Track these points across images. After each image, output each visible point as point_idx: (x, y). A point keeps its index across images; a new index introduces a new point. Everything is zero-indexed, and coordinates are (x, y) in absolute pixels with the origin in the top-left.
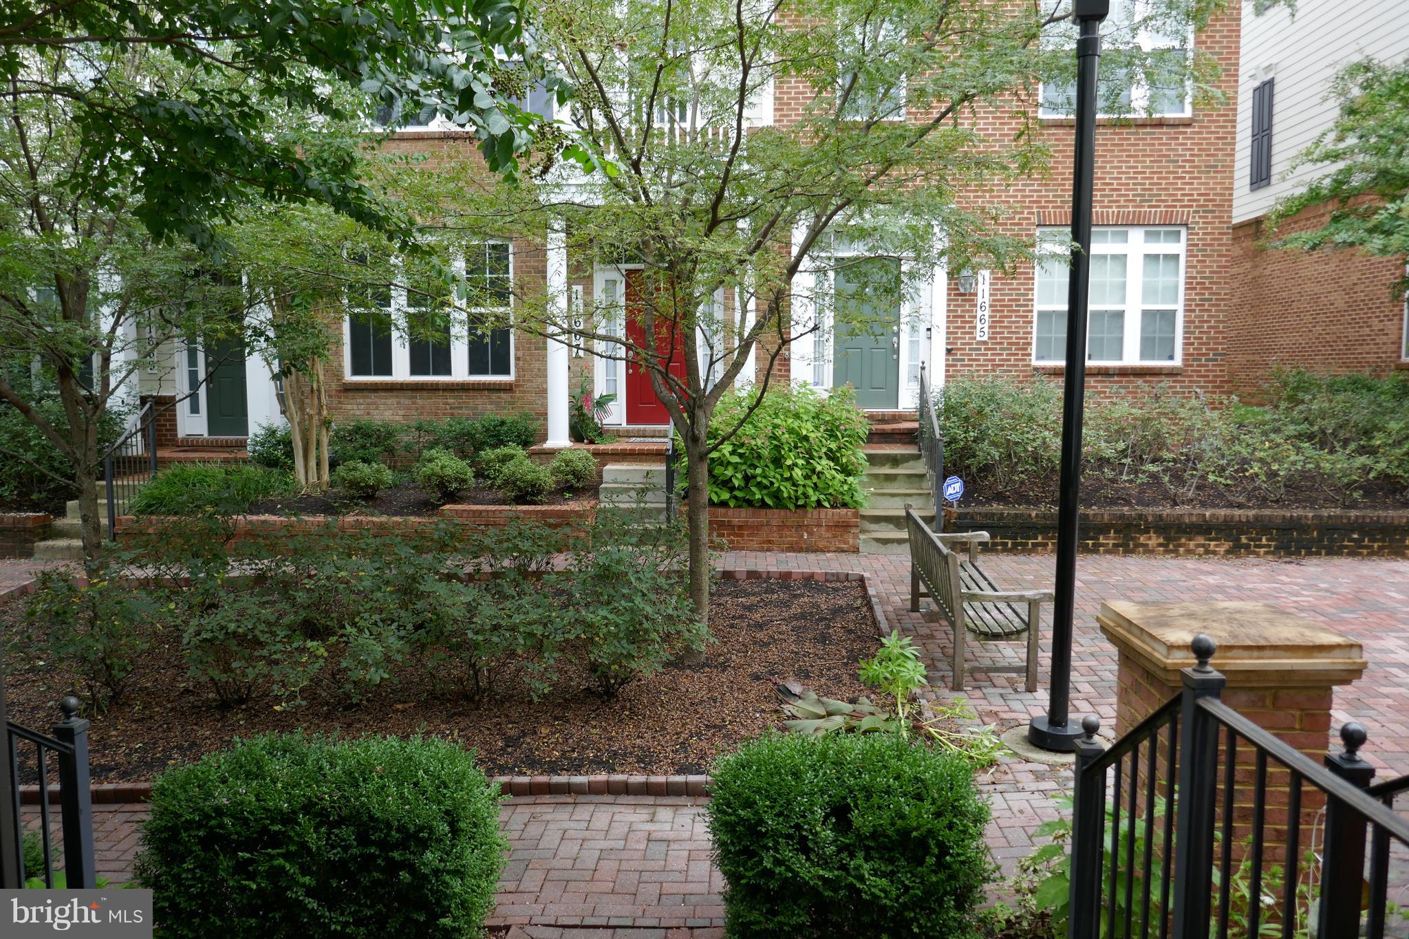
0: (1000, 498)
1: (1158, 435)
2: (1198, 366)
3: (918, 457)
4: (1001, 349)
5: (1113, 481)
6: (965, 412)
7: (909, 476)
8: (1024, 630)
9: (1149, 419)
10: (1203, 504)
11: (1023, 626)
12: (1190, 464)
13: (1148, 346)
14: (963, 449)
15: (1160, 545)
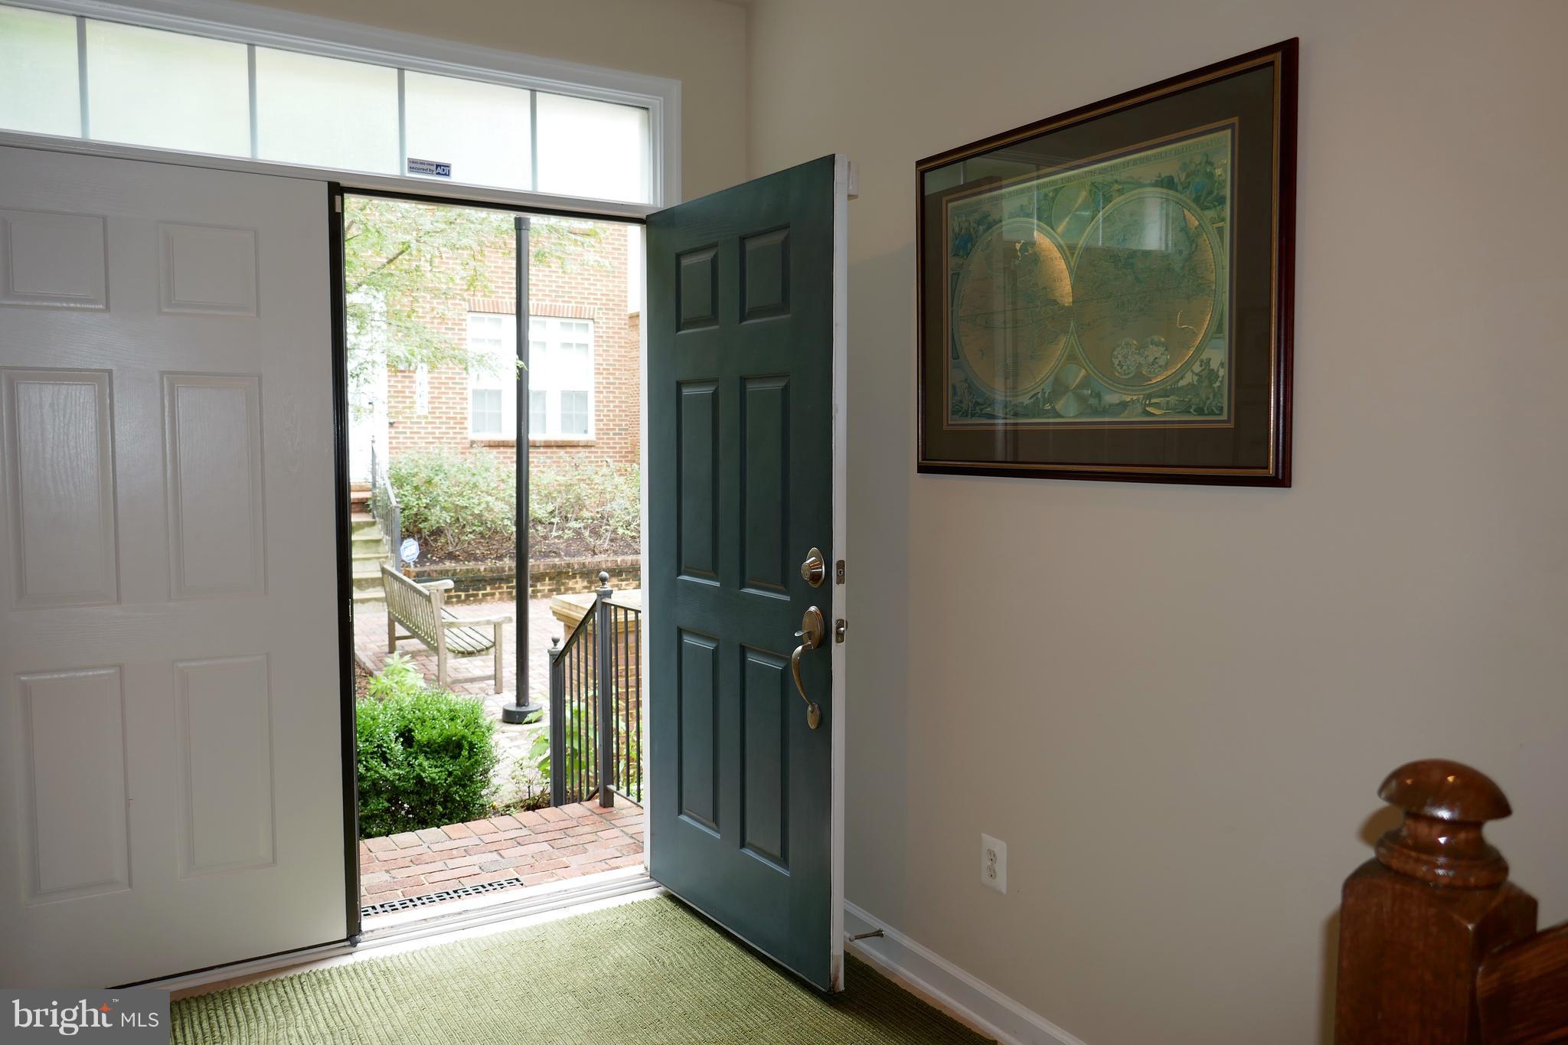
0: (451, 556)
1: (578, 498)
2: (608, 439)
3: (373, 524)
4: (441, 423)
5: (545, 538)
6: (416, 481)
7: (366, 542)
8: (491, 647)
9: (571, 485)
10: (615, 553)
11: (491, 644)
12: (605, 521)
13: (567, 420)
14: (416, 515)
15: (585, 588)
